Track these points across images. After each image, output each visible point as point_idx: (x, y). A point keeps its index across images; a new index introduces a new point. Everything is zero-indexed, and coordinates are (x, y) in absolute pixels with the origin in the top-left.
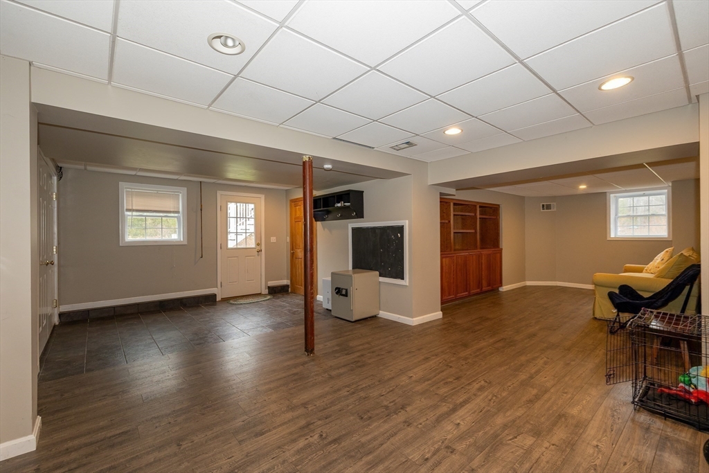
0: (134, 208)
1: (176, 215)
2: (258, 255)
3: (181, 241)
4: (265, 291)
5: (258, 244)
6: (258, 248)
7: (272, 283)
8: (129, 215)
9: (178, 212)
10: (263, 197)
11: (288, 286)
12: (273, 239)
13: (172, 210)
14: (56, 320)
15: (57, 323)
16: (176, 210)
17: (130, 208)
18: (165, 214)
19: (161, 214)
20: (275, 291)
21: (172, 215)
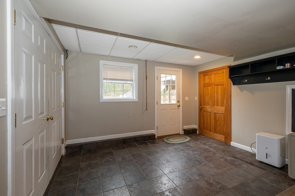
0: (108, 77)
1: (131, 82)
2: (178, 109)
3: (134, 99)
4: (182, 132)
5: (178, 102)
6: (178, 104)
7: (186, 127)
8: (105, 82)
9: (132, 80)
10: (181, 70)
11: (196, 130)
12: (187, 98)
13: (129, 79)
14: (63, 152)
15: (64, 154)
16: (131, 79)
17: (106, 77)
18: (125, 82)
19: (123, 82)
20: (189, 133)
21: (129, 82)
